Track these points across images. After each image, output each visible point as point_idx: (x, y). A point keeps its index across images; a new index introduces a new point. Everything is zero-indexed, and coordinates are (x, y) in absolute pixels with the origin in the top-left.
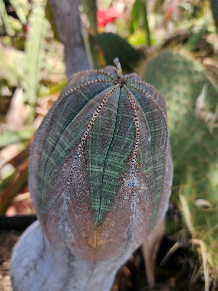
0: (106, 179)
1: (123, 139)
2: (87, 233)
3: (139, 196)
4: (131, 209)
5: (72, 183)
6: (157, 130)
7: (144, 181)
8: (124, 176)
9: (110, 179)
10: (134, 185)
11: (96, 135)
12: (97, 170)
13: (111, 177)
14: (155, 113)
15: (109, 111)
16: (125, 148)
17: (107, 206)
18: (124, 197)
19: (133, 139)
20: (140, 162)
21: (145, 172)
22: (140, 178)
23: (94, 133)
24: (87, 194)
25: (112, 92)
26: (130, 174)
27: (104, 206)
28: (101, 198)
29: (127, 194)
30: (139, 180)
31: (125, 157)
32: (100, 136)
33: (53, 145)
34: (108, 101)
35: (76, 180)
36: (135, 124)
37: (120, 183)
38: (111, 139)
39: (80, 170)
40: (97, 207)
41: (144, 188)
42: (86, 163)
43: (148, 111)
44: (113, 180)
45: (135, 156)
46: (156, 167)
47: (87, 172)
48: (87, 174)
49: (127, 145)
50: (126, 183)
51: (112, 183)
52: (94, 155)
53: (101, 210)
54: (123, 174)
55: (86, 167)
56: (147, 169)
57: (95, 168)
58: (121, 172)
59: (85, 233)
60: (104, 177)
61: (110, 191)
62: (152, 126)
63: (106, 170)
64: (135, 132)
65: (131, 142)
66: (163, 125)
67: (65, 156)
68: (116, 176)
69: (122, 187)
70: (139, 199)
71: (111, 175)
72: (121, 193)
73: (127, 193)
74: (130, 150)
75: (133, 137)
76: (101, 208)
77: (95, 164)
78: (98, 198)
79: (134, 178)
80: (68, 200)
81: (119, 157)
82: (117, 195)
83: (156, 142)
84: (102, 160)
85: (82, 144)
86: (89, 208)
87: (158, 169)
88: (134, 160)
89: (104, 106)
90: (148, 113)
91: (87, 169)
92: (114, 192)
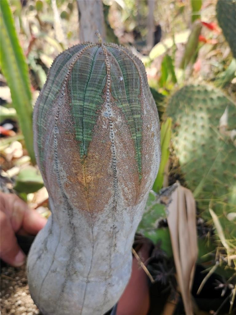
0: (86, 111)
1: (97, 76)
2: (76, 168)
3: (117, 127)
4: (110, 139)
5: (59, 118)
6: (129, 73)
7: (121, 115)
8: (100, 108)
9: (89, 110)
10: (110, 116)
11: (75, 75)
12: (78, 103)
13: (90, 109)
14: (126, 61)
15: (86, 57)
16: (99, 83)
17: (89, 136)
18: (102, 126)
19: (105, 75)
20: (115, 97)
21: (120, 106)
22: (116, 111)
23: (74, 73)
24: (71, 125)
25: (90, 47)
26: (106, 106)
27: (86, 136)
28: (83, 128)
29: (104, 124)
30: (115, 112)
31: (100, 91)
32: (79, 75)
33: (47, 95)
34: (86, 52)
35: (62, 114)
36: (106, 63)
37: (98, 114)
38: (88, 78)
39: (65, 105)
40: (81, 137)
41: (121, 120)
42: (70, 99)
43: (120, 59)
44: (92, 111)
45: (108, 90)
46: (132, 106)
47: (70, 106)
48: (71, 108)
49: (101, 80)
50: (103, 114)
51: (91, 114)
52: (75, 92)
53: (84, 141)
54: (100, 106)
55: (70, 102)
56: (122, 104)
57: (76, 103)
58: (98, 104)
59: (74, 168)
60: (84, 109)
61: (90, 121)
62: (124, 70)
63: (86, 103)
64: (106, 70)
65: (104, 78)
66: (134, 70)
67: (54, 99)
68: (94, 108)
69: (99, 117)
70: (117, 130)
71: (90, 107)
72: (99, 123)
73: (104, 122)
74: (103, 85)
75: (105, 73)
76: (84, 138)
77: (77, 99)
78: (80, 129)
79: (110, 109)
80: (57, 134)
81: (95, 91)
82: (96, 124)
83: (130, 84)
84: (82, 96)
85: (65, 84)
86: (74, 139)
87: (135, 108)
88: (108, 93)
89: (81, 54)
90: (120, 61)
91: (70, 104)
92: (93, 122)
